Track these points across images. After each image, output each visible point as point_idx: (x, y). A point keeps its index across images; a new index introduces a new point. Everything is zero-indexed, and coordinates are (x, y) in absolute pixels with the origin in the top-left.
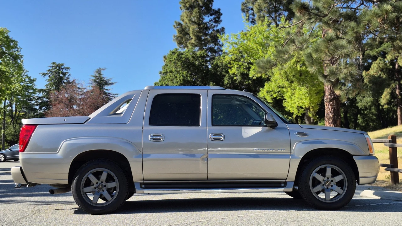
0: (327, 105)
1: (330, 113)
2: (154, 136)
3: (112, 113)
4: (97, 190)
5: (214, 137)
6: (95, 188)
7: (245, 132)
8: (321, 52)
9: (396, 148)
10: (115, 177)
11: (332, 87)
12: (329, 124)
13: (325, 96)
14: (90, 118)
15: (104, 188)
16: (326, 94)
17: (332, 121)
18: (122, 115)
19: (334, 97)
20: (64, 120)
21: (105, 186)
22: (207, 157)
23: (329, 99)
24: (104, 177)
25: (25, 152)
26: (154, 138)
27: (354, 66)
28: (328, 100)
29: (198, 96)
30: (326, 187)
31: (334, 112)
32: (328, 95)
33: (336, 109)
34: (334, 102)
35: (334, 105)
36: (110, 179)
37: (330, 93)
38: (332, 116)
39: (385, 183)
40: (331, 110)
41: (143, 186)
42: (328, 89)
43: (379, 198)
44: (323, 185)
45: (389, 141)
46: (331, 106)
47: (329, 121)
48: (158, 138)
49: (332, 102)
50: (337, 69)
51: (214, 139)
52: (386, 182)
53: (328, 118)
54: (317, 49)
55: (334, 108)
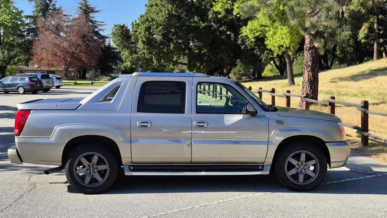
0: (307, 53)
1: (309, 61)
2: (142, 122)
3: (102, 99)
4: (88, 172)
5: (198, 124)
6: (87, 170)
7: (227, 119)
8: (303, 6)
9: (368, 114)
10: (106, 161)
12: (307, 72)
13: (305, 45)
14: (81, 104)
15: (96, 170)
16: (306, 43)
17: (311, 69)
18: (112, 101)
19: (313, 46)
20: (57, 106)
21: (96, 168)
22: (191, 143)
23: (309, 47)
24: (95, 159)
25: (20, 136)
26: (142, 124)
27: (334, 19)
28: (308, 49)
29: (183, 84)
30: (300, 171)
31: (312, 61)
32: (308, 43)
33: (315, 57)
34: (313, 51)
35: (313, 54)
36: (100, 162)
37: (310, 41)
38: (310, 64)
39: (355, 144)
40: (310, 58)
41: (132, 168)
42: (308, 38)
43: (349, 170)
44: (298, 169)
45: (362, 106)
46: (310, 55)
47: (308, 68)
48: (146, 124)
49: (311, 51)
50: (317, 21)
51: (198, 126)
52: (357, 143)
53: (307, 66)
54: (299, 3)
55: (313, 56)
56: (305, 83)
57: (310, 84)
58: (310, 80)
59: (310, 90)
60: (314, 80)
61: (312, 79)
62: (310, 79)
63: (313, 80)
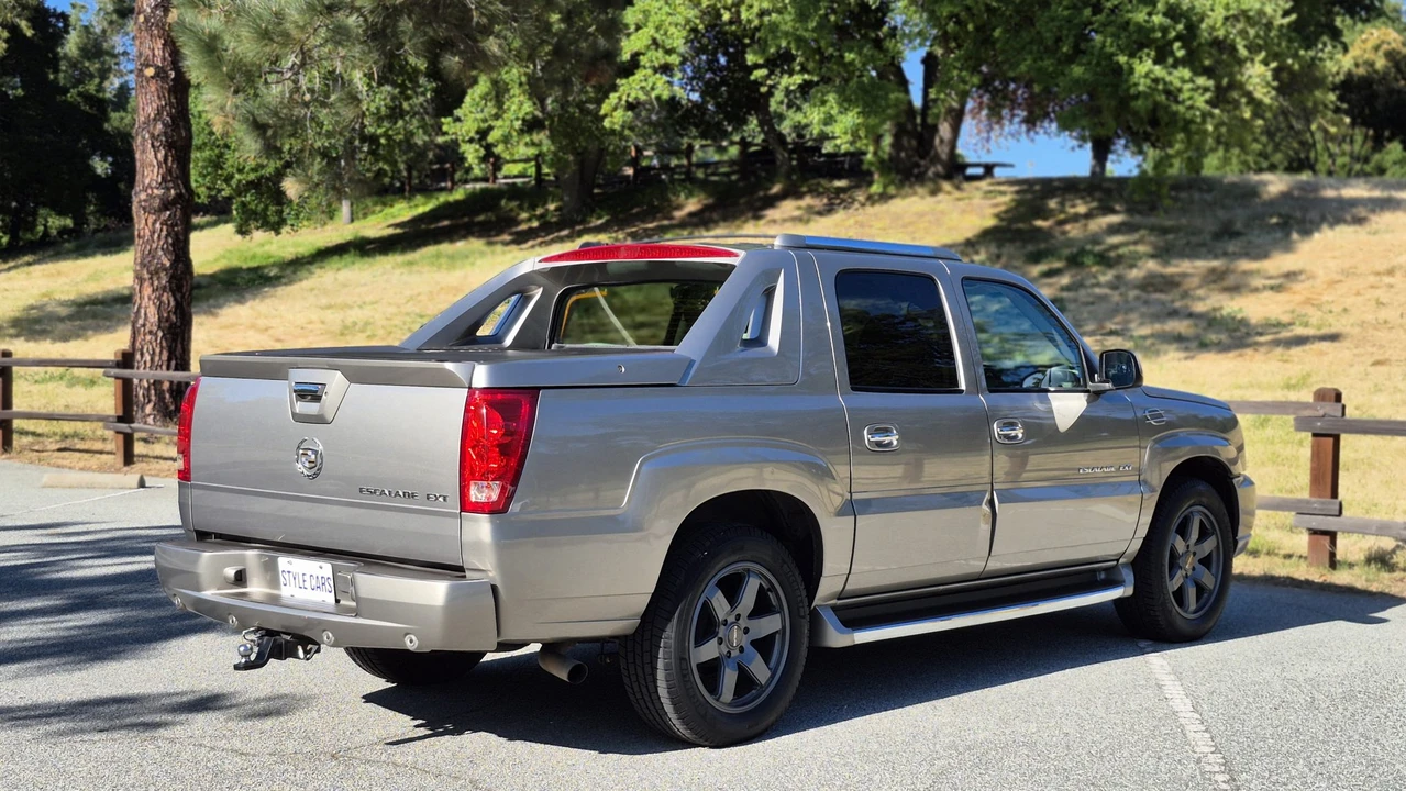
0: (150, 221)
1: (160, 253)
11: (170, 159)
12: (153, 291)
16: (144, 183)
17: (170, 282)
19: (176, 194)
23: (161, 199)
28: (154, 204)
31: (174, 250)
32: (151, 186)
34: (178, 214)
35: (176, 225)
37: (163, 178)
38: (168, 264)
40: (166, 242)
42: (155, 162)
46: (165, 228)
47: (155, 278)
49: (168, 213)
53: (152, 268)
55: (177, 234)
56: (144, 335)
57: (166, 339)
58: (167, 325)
59: (169, 360)
60: (182, 323)
61: (174, 318)
62: (168, 318)
63: (179, 324)
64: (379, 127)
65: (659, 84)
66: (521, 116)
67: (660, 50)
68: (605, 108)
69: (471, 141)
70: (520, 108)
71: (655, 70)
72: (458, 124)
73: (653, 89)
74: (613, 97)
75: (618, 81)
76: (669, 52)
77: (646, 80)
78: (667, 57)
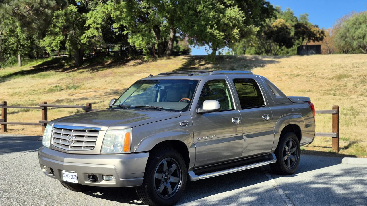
64: (24, 42)
65: (95, 32)
66: (60, 39)
67: (95, 24)
68: (82, 38)
69: (48, 46)
70: (60, 38)
71: (94, 29)
72: (44, 42)
73: (94, 33)
74: (84, 35)
75: (85, 31)
76: (98, 24)
77: (92, 31)
78: (97, 25)
